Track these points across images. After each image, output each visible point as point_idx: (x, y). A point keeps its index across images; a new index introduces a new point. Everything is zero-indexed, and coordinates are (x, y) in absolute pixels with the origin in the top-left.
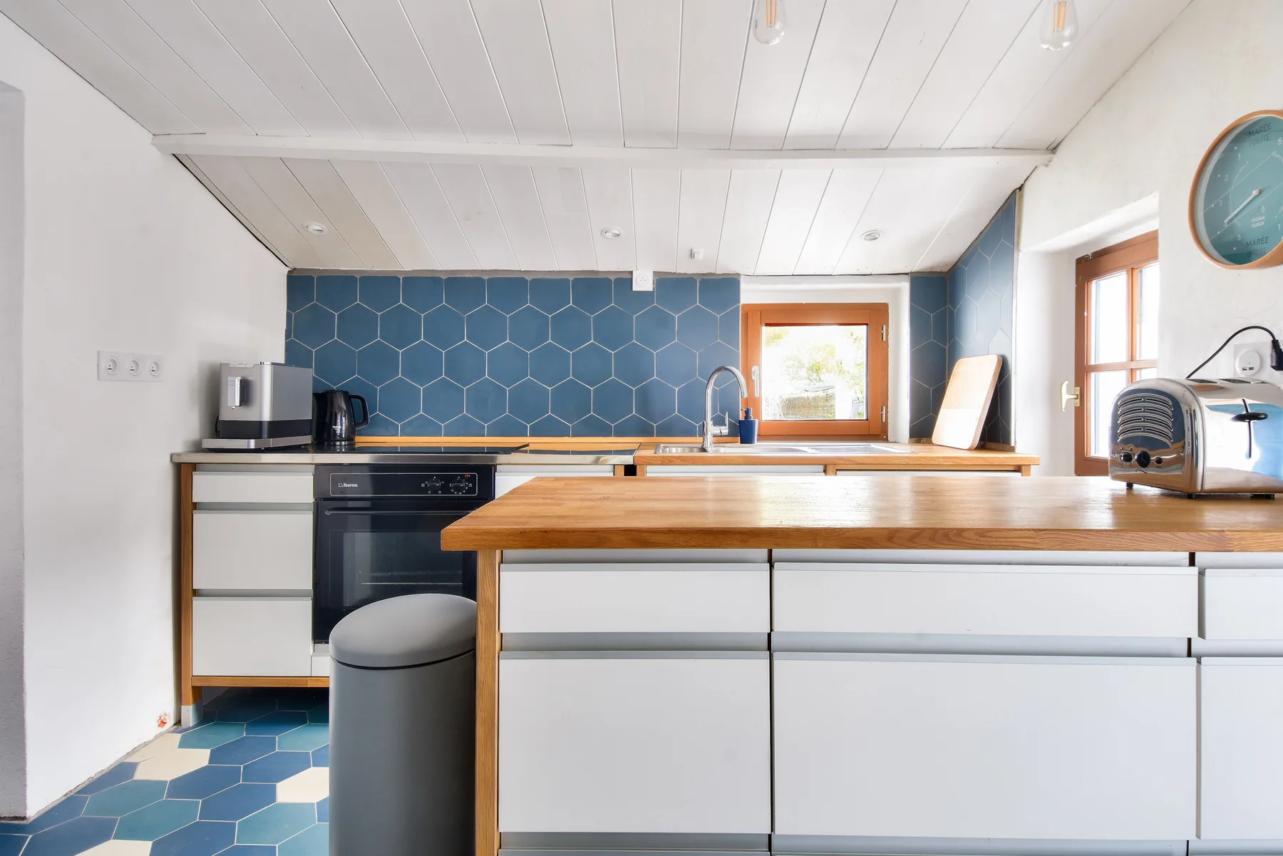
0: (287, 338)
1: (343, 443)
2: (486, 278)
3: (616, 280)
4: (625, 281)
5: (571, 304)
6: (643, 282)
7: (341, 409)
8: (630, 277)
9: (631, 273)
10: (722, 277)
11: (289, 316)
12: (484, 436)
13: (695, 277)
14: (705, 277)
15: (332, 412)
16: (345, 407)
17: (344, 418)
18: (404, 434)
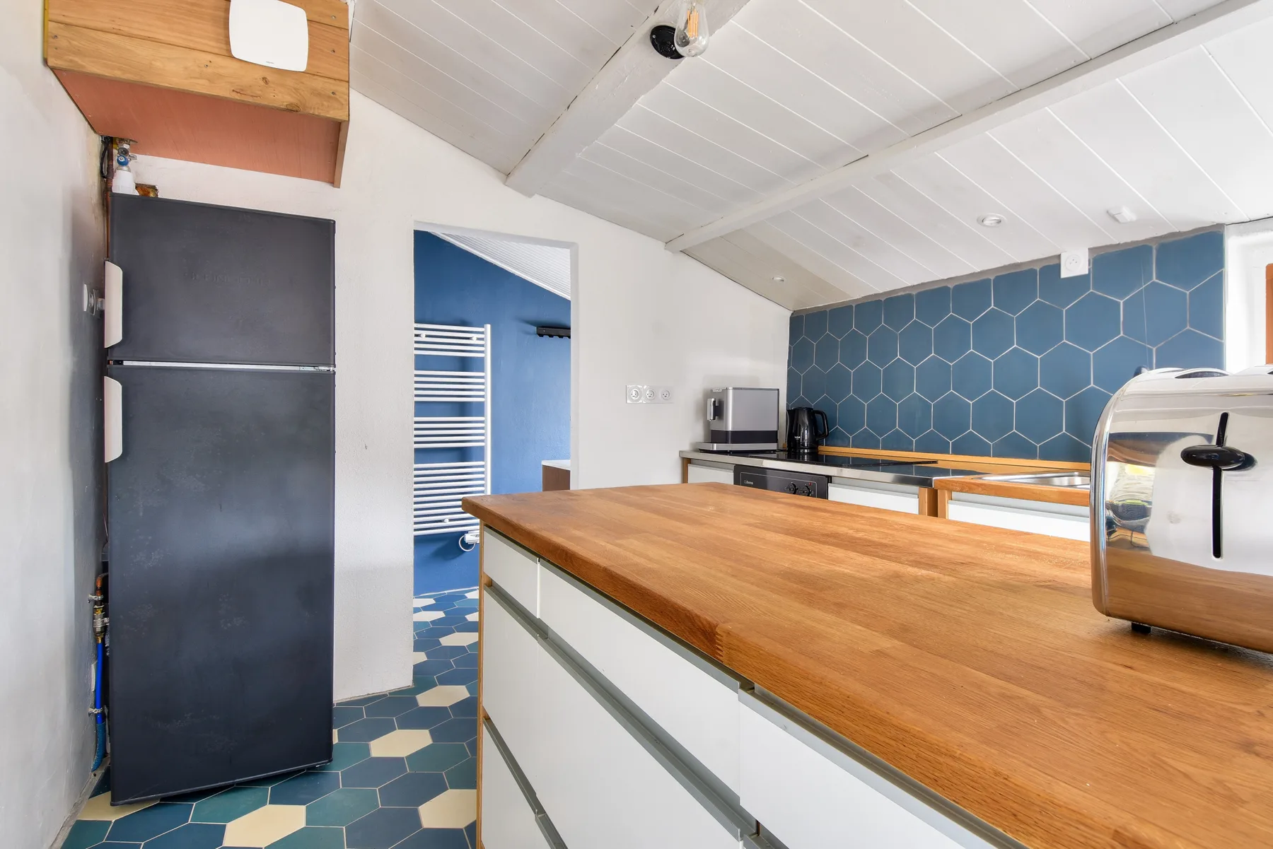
0: (788, 366)
1: (806, 451)
2: (914, 293)
3: (1042, 269)
4: (1051, 268)
5: (992, 306)
6: (1075, 265)
7: (804, 423)
8: (1057, 262)
9: (1059, 256)
10: (1192, 235)
11: (790, 348)
12: (912, 451)
13: (1148, 244)
14: (1162, 241)
15: (797, 424)
16: (807, 423)
17: (806, 431)
18: (854, 446)
